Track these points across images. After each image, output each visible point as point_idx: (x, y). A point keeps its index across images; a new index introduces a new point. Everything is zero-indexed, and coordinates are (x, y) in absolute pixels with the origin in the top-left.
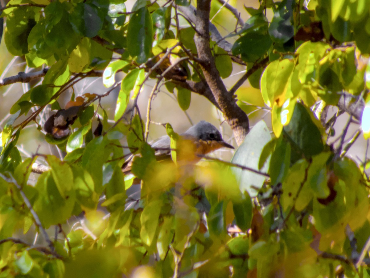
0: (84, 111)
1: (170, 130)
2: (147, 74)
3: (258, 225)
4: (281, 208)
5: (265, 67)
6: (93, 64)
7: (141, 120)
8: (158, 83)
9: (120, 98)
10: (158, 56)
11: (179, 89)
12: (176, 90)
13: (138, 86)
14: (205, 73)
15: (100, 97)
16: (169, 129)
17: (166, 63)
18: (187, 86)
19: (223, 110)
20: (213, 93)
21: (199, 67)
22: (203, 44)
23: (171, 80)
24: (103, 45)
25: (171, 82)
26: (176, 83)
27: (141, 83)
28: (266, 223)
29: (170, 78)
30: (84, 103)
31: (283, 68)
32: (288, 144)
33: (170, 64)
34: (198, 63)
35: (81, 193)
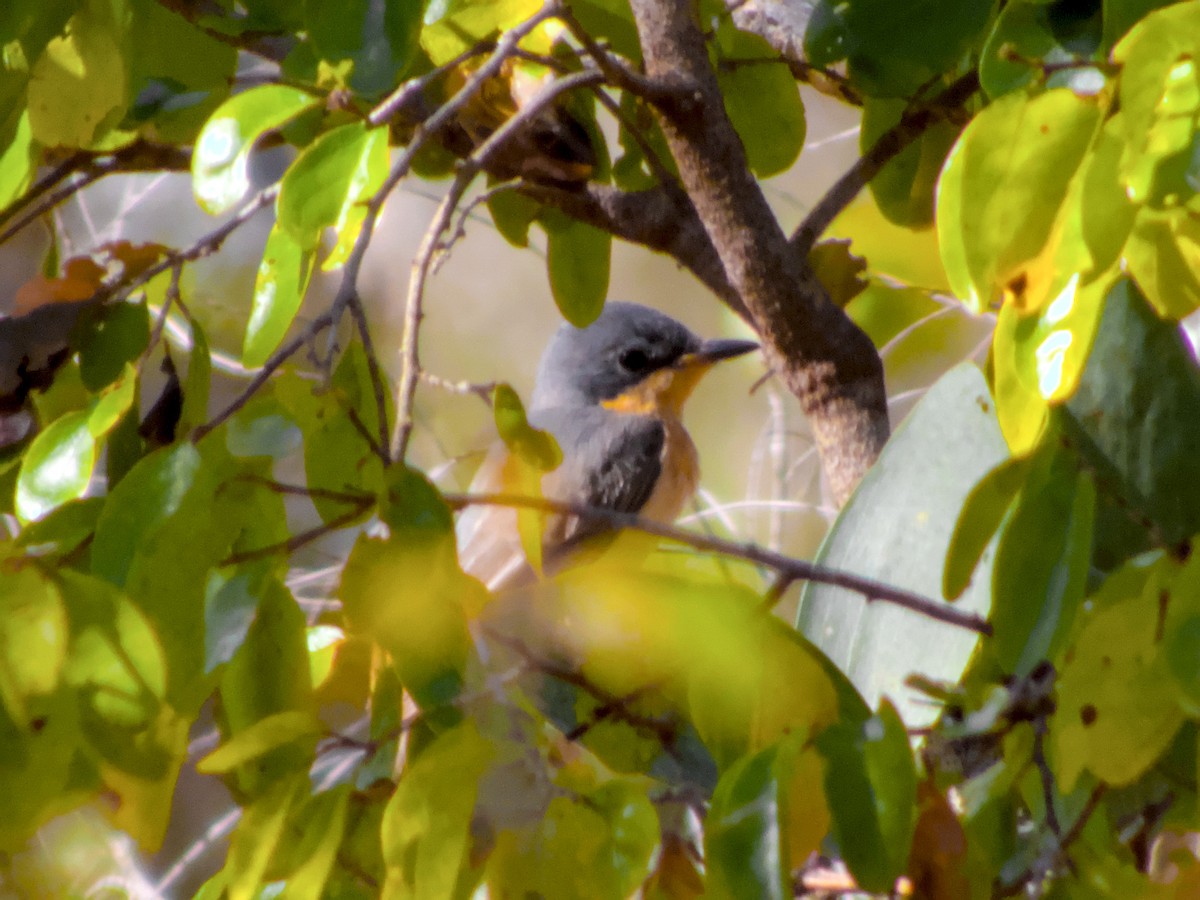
0: (101, 327)
1: (509, 417)
2: (400, 153)
3: (941, 859)
4: (1048, 781)
5: (962, 121)
6: (143, 111)
7: (373, 368)
8: (456, 195)
9: (272, 262)
10: (452, 67)
11: (552, 228)
12: (537, 234)
13: (357, 204)
14: (675, 146)
15: (176, 261)
16: (504, 410)
17: (492, 101)
18: (591, 212)
19: (761, 320)
20: (715, 241)
21: (646, 122)
22: (665, 12)
23: (517, 181)
24: (189, 16)
25: (519, 189)
26: (539, 198)
27: (372, 192)
28: (979, 853)
29: (509, 174)
30: (104, 286)
31: (1044, 129)
32: (1086, 477)
33: (512, 105)
34: (645, 103)
35: (103, 702)
